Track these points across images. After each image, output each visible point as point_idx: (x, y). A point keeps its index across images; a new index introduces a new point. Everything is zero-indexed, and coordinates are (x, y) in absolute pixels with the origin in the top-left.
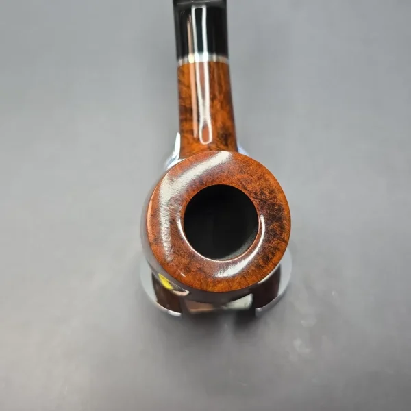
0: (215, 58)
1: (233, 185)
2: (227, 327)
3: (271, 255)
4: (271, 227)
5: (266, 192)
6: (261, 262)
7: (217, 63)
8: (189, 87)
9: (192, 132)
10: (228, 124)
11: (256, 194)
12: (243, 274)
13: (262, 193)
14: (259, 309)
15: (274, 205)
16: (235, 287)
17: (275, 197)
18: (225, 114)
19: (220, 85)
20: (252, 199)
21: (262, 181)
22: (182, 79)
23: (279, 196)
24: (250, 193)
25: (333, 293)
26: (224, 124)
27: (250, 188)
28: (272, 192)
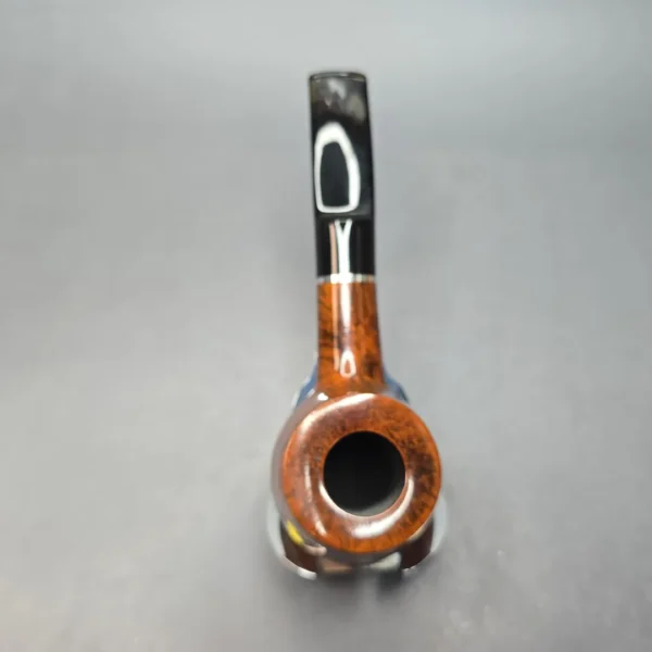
0: (360, 278)
1: (378, 432)
2: (368, 592)
3: (418, 512)
4: (420, 480)
5: (415, 440)
6: (408, 520)
7: (363, 284)
8: (330, 309)
9: (331, 360)
10: (374, 351)
11: (403, 442)
12: (388, 534)
13: (411, 442)
14: (406, 570)
15: (423, 455)
16: (379, 547)
17: (424, 447)
18: (370, 340)
19: (365, 308)
20: (399, 448)
21: (411, 429)
22: (323, 299)
23: (429, 445)
24: (397, 441)
25: (500, 553)
26: (368, 351)
27: (396, 435)
28: (420, 440)
